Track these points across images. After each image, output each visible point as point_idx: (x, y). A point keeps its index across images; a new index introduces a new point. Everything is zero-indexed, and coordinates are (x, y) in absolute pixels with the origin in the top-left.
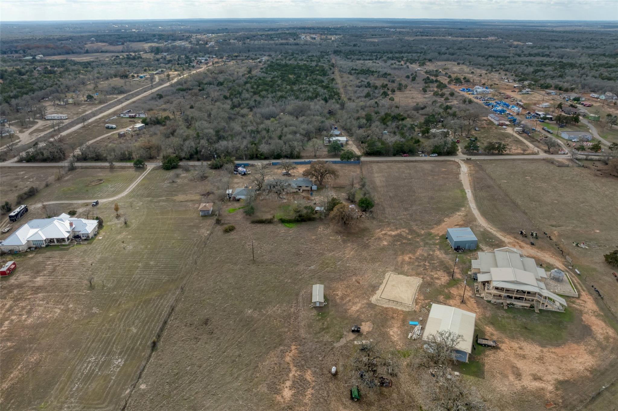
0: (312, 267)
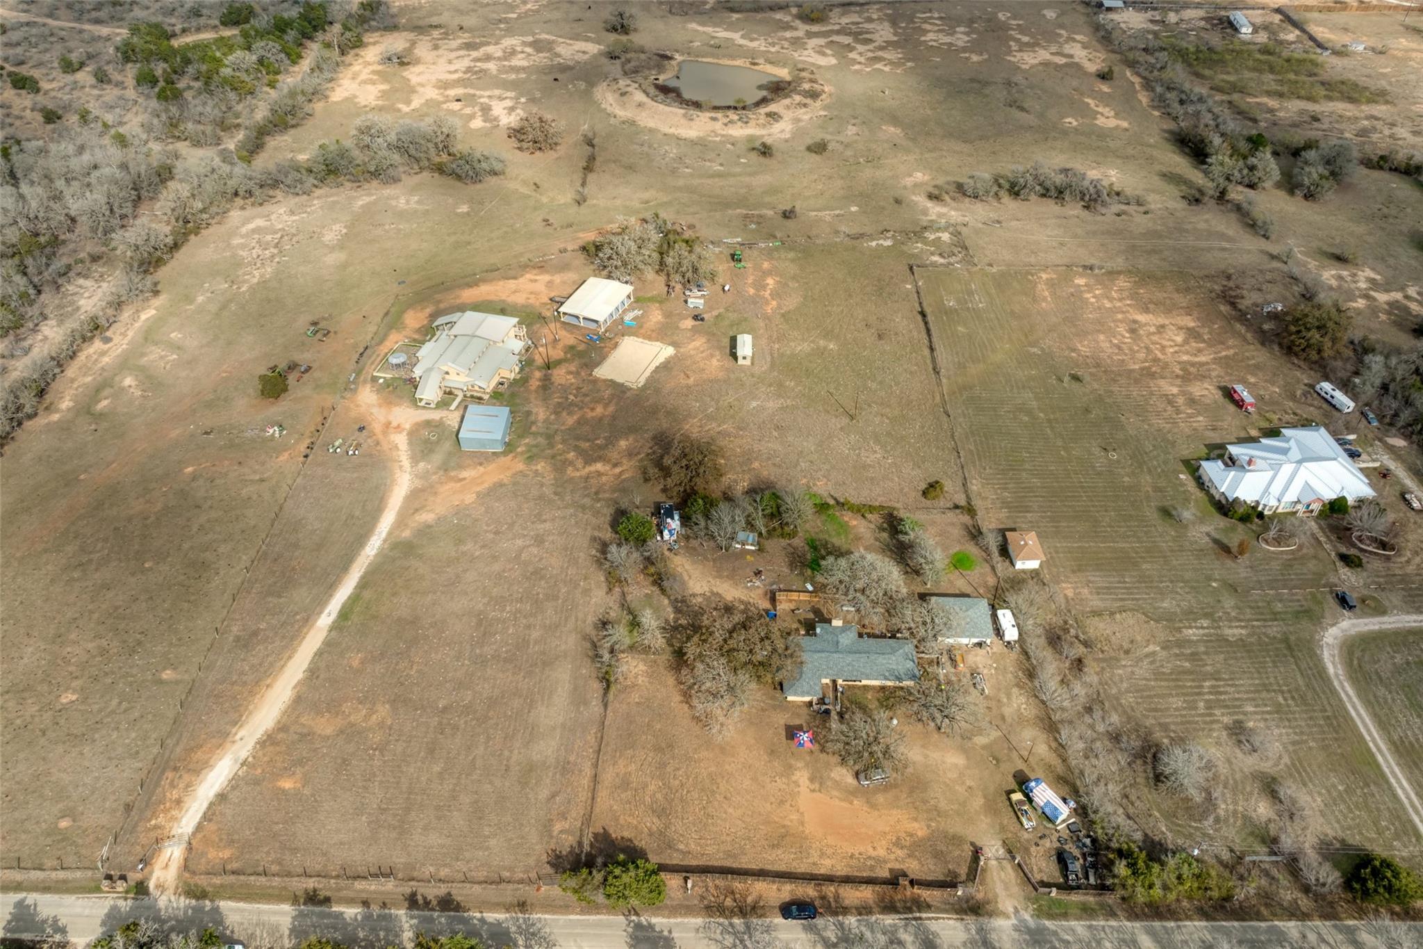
0: (754, 404)
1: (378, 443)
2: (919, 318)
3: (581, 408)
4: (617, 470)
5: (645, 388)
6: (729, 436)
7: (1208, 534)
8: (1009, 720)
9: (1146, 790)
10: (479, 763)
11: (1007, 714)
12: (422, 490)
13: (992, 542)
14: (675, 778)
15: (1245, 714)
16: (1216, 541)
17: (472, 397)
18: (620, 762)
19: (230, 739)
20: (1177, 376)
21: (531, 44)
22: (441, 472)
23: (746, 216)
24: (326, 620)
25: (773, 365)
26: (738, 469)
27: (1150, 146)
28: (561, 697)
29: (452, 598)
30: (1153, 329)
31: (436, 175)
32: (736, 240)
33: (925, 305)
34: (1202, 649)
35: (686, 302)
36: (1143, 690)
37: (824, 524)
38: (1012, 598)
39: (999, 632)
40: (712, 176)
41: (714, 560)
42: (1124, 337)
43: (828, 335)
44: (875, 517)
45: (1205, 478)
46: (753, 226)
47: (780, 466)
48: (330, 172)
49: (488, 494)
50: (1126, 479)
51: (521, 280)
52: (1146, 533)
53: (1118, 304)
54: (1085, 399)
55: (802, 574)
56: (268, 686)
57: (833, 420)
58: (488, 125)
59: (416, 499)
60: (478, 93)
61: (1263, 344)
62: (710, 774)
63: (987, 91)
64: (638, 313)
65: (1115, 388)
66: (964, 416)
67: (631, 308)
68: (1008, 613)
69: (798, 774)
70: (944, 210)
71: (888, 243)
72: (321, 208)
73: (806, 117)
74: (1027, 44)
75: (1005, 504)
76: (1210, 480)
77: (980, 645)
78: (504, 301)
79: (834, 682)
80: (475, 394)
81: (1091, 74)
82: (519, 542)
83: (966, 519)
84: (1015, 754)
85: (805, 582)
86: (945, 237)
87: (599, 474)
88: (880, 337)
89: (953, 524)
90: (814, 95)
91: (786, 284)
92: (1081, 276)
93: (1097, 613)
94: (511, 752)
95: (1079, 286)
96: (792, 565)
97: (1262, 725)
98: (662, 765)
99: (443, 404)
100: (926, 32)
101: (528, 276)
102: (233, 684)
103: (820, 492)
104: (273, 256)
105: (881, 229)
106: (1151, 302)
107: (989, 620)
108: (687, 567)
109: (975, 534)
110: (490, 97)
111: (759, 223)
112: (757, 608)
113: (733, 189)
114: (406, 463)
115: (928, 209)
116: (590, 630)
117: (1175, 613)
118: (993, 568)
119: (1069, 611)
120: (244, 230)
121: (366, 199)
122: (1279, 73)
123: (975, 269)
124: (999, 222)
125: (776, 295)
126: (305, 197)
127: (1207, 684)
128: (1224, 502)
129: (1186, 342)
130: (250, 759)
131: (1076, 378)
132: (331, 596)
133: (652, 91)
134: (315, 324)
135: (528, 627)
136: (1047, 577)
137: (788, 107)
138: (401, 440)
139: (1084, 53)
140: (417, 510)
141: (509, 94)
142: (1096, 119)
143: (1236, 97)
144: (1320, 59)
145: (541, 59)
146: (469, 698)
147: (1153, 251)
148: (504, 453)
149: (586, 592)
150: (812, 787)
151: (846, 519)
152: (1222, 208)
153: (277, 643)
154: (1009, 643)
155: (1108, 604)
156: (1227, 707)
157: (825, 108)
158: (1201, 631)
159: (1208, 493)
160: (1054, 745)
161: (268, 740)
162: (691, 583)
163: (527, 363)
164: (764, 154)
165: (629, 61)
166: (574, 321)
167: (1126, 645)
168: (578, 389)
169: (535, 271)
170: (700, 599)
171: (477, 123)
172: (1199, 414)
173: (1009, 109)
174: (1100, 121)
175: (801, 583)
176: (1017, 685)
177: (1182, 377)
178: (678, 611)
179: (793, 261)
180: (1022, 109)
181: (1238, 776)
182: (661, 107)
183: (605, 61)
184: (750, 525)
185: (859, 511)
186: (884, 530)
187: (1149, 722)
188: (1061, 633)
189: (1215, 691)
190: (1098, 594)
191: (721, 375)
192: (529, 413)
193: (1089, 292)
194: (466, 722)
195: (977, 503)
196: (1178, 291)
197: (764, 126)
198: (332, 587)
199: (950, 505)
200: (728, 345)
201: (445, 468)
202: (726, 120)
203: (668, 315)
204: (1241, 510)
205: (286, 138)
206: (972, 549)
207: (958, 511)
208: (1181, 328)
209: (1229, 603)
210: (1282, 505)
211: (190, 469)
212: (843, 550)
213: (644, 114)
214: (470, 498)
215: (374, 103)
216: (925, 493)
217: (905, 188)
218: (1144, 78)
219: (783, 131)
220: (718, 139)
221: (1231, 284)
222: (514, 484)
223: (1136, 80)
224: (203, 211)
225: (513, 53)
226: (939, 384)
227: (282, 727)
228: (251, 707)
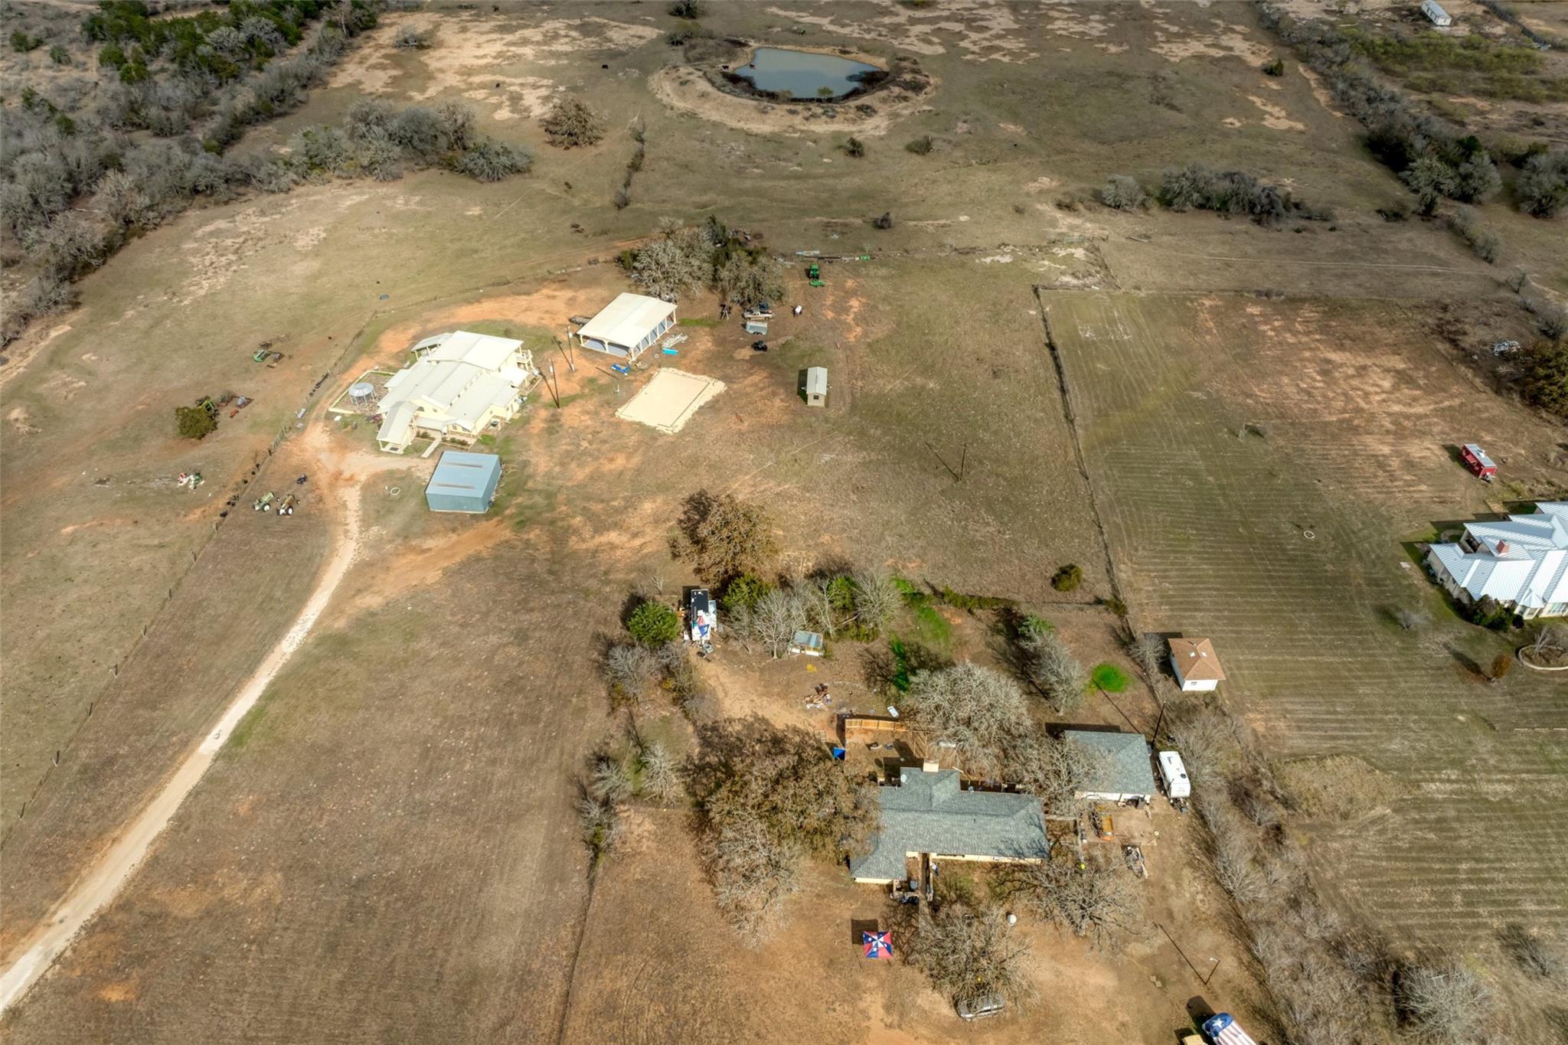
1: (321, 500)
2: (1047, 351)
3: (597, 459)
4: (637, 542)
5: (684, 433)
6: (791, 498)
7: (1446, 646)
8: (1179, 917)
9: (1386, 1033)
10: (399, 967)
11: (1175, 910)
12: (370, 564)
13: (1150, 651)
14: (684, 1002)
15: (1524, 914)
16: (1459, 656)
17: (453, 441)
18: (605, 973)
19: (45, 920)
20: (1388, 432)
21: (576, 28)
22: (399, 541)
23: (828, 225)
24: (212, 744)
25: (854, 407)
26: (801, 543)
27: (1333, 152)
28: (530, 867)
29: (391, 715)
30: (1351, 371)
31: (446, 172)
32: (812, 253)
33: (1053, 335)
34: (1452, 813)
35: (744, 326)
36: (1370, 875)
37: (915, 622)
38: (1180, 734)
39: (1162, 783)
40: (788, 178)
41: (762, 670)
42: (1315, 380)
43: (928, 370)
44: (986, 615)
45: (1436, 568)
46: (836, 237)
47: (858, 541)
48: (313, 166)
49: (458, 572)
50: (1329, 567)
51: (535, 296)
52: (1360, 642)
53: (1305, 339)
54: (1268, 459)
55: (883, 692)
56: (114, 840)
57: (932, 481)
58: (516, 116)
59: (360, 576)
60: (508, 80)
61: (1497, 392)
62: (737, 996)
63: (1128, 86)
64: (680, 338)
65: (1308, 446)
66: (1107, 478)
67: (673, 332)
68: (1174, 756)
69: (868, 997)
70: (1077, 221)
71: (1007, 259)
72: (300, 208)
73: (906, 112)
74: (1176, 35)
75: (1166, 599)
76: (1445, 570)
77: (1135, 802)
78: (510, 321)
79: (925, 857)
80: (458, 438)
81: (1255, 69)
82: (494, 639)
83: (1112, 618)
84: (1188, 972)
85: (887, 704)
86: (1079, 253)
87: (613, 547)
88: (995, 375)
89: (1093, 625)
90: (917, 87)
91: (874, 308)
92: (1255, 303)
93: (1300, 758)
94: (448, 952)
95: (1252, 315)
96: (869, 679)
97: (1551, 933)
98: (668, 980)
99: (414, 450)
100: (1053, 19)
101: (545, 291)
102: (64, 836)
103: (911, 577)
104: (229, 264)
105: (997, 242)
106: (1347, 337)
107: (1148, 766)
108: (723, 679)
109: (1126, 641)
110: (522, 85)
111: (843, 233)
112: (818, 741)
113: (812, 193)
114: (354, 527)
115: (1057, 220)
116: (579, 768)
117: (1409, 759)
118: (1151, 690)
119: (1260, 754)
120: (199, 233)
121: (357, 199)
122: (1488, 69)
123: (1118, 293)
124: (1147, 237)
125: (860, 319)
126: (282, 195)
127: (1464, 866)
128: (1465, 601)
129: (1396, 388)
130: (68, 954)
131: (1255, 432)
132: (225, 709)
133: (719, 80)
134: (266, 346)
135: (493, 762)
136: (1227, 704)
137: (884, 100)
138: (352, 497)
139: (1246, 45)
140: (359, 591)
141: (545, 82)
142: (1264, 119)
143: (1436, 96)
144: (1538, 54)
145: (589, 43)
146: (397, 866)
147: (1345, 275)
148: (487, 517)
149: (580, 712)
150: (888, 1020)
151: (947, 615)
152: (1429, 225)
153: (139, 777)
154: (1176, 800)
155: (1314, 744)
156: (1494, 903)
157: (928, 102)
158: (1448, 787)
159: (1441, 587)
160: (1246, 957)
161: (101, 924)
162: (727, 703)
163: (529, 399)
164: (853, 153)
165: (693, 47)
166: (597, 347)
167: (1343, 807)
168: (595, 433)
169: (554, 286)
170: (738, 727)
171: (504, 114)
172: (1420, 481)
173: (1154, 107)
174: (1269, 122)
175: (881, 706)
176: (1190, 864)
177: (1395, 433)
178: (706, 742)
179: (884, 278)
180: (1172, 107)
181: (1524, 1014)
182: (729, 97)
183: (664, 46)
184: (813, 621)
185: (964, 604)
186: (999, 632)
187: (1383, 924)
188: (1250, 786)
189: (1475, 877)
190: (1300, 728)
191: (785, 419)
192: (526, 464)
193: (1266, 323)
194: (387, 904)
195: (1128, 597)
196: (1380, 324)
197: (854, 121)
198: (228, 697)
199: (1089, 598)
200: (796, 380)
201: (405, 535)
202: (807, 114)
203: (720, 342)
204: (1492, 614)
205: (270, 127)
206: (1122, 662)
207: (1101, 607)
208: (1388, 371)
209: (1484, 744)
210: (1549, 607)
211: (70, 529)
212: (942, 660)
213: (707, 106)
214: (433, 576)
215: (381, 90)
216: (1055, 582)
217: (1028, 194)
218: (1321, 74)
219: (877, 127)
220: (797, 135)
221: (1448, 316)
222: (496, 558)
223: (1312, 77)
224: (150, 208)
225: (556, 36)
226: (1073, 436)
227: (123, 904)
228: (84, 872)
